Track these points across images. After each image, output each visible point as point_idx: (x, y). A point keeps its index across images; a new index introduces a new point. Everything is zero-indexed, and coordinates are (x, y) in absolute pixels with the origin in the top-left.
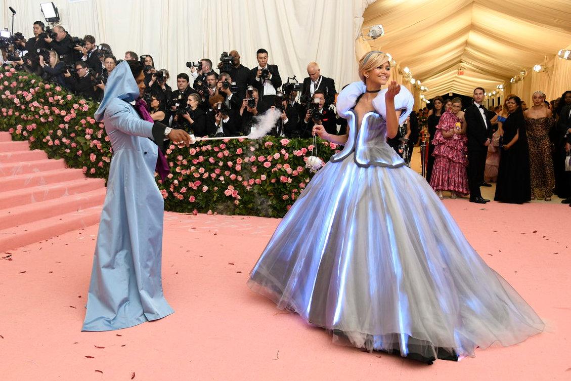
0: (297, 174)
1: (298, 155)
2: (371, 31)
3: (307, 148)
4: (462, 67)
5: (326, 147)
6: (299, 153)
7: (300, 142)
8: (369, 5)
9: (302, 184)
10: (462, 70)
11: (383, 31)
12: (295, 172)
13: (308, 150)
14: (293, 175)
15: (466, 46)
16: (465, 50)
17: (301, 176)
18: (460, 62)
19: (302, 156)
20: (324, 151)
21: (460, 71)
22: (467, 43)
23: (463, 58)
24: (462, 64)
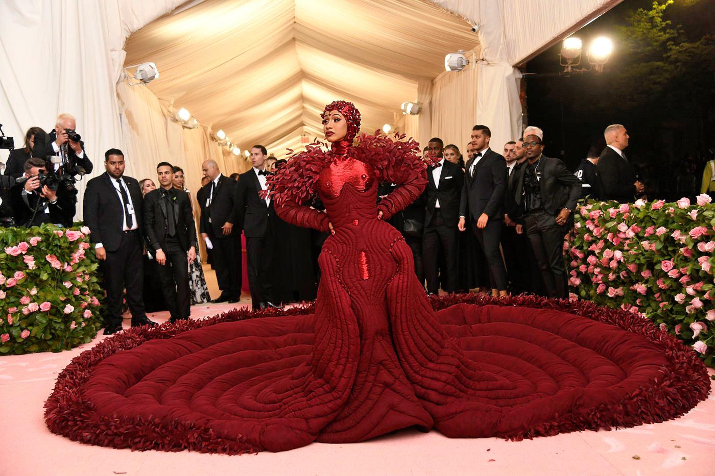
0: (14, 284)
1: (14, 254)
2: (139, 70)
3: (28, 243)
4: (306, 132)
5: (59, 239)
6: (15, 251)
7: (16, 235)
8: (132, 33)
9: (24, 298)
10: (306, 136)
11: (156, 71)
12: (10, 281)
13: (30, 244)
14: (8, 286)
15: (303, 102)
16: (303, 108)
17: (22, 285)
18: (302, 124)
19: (21, 254)
20: (56, 245)
21: (303, 137)
22: (302, 98)
23: (305, 119)
24: (306, 128)
